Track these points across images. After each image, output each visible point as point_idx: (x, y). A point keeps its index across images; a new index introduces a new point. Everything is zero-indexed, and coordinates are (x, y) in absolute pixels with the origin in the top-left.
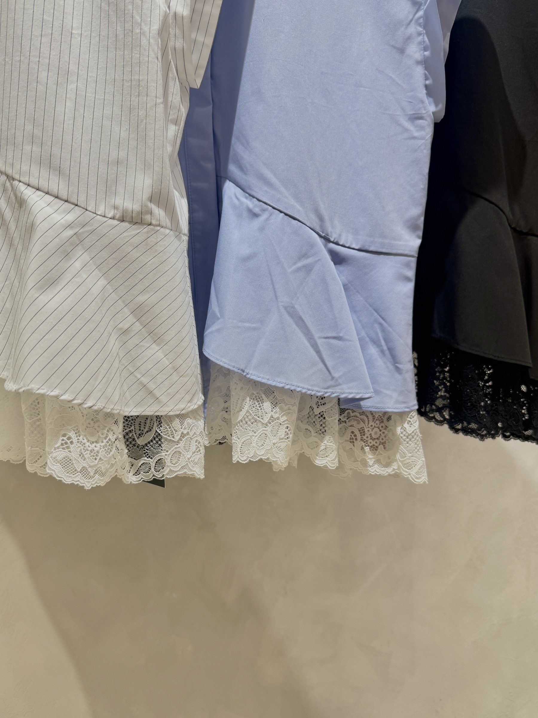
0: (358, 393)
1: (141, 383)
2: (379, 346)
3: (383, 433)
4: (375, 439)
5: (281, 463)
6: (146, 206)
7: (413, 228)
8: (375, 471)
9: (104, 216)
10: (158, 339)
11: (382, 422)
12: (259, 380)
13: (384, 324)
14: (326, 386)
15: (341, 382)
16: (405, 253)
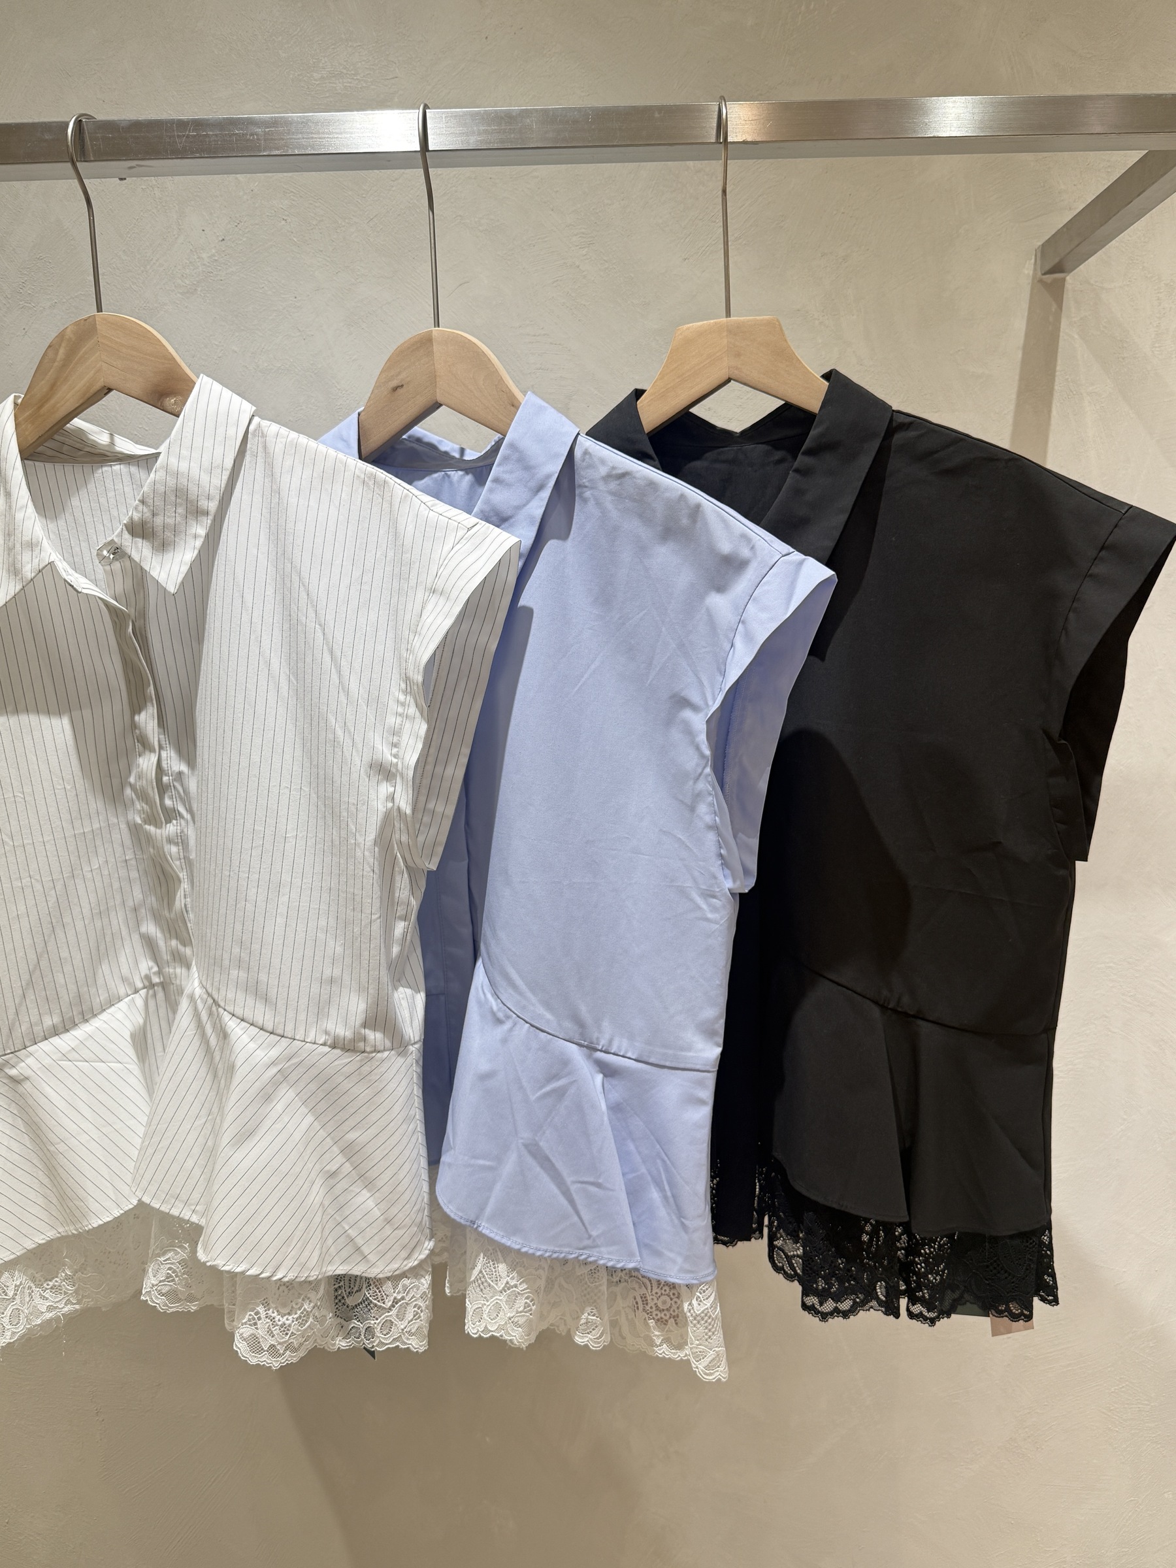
0: (619, 1261)
1: (348, 1236)
2: (662, 1190)
4: (663, 1310)
5: (519, 1342)
6: (360, 1033)
7: (709, 1034)
8: (664, 1352)
9: (315, 1043)
10: (369, 1184)
11: (673, 1291)
12: (492, 1235)
13: (668, 1162)
14: (581, 1246)
15: (599, 1243)
16: (698, 1067)
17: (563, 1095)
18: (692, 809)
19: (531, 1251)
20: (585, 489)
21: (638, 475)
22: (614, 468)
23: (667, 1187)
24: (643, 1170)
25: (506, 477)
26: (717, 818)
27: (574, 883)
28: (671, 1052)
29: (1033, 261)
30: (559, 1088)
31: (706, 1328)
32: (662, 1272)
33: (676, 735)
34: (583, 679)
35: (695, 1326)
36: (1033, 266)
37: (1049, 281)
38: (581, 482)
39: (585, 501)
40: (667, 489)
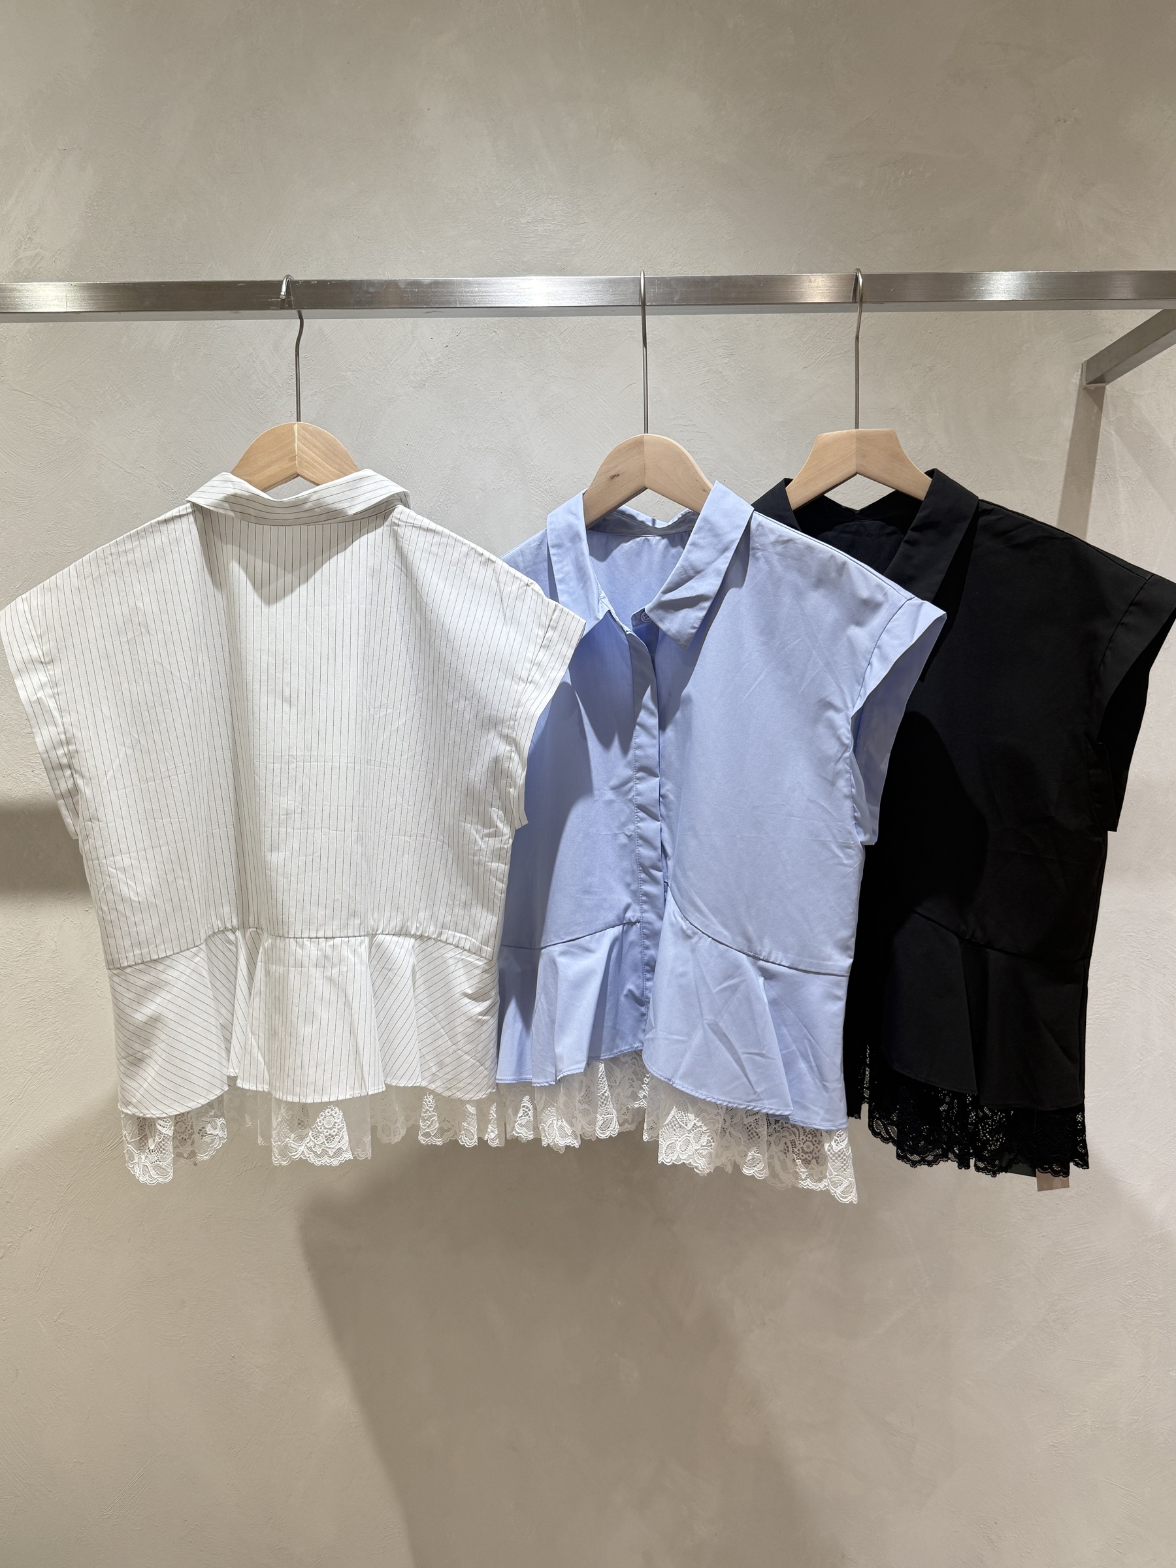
0: (778, 1110)
2: (808, 1062)
3: (817, 1147)
4: (808, 1153)
5: (702, 1168)
7: (844, 948)
8: (808, 1185)
11: (816, 1136)
12: (683, 1089)
13: (813, 1041)
14: (748, 1099)
15: (762, 1097)
16: (835, 973)
17: (736, 990)
18: (833, 784)
19: (713, 1101)
20: (757, 551)
21: (798, 541)
22: (780, 536)
23: (812, 1059)
24: (794, 1048)
25: (700, 541)
26: (853, 790)
27: (744, 837)
28: (815, 961)
29: (1080, 373)
30: (733, 985)
31: (842, 1163)
32: (809, 1121)
33: (822, 729)
34: (752, 689)
35: (834, 1161)
36: (1079, 377)
37: (1092, 389)
38: (754, 546)
39: (757, 559)
40: (821, 551)
